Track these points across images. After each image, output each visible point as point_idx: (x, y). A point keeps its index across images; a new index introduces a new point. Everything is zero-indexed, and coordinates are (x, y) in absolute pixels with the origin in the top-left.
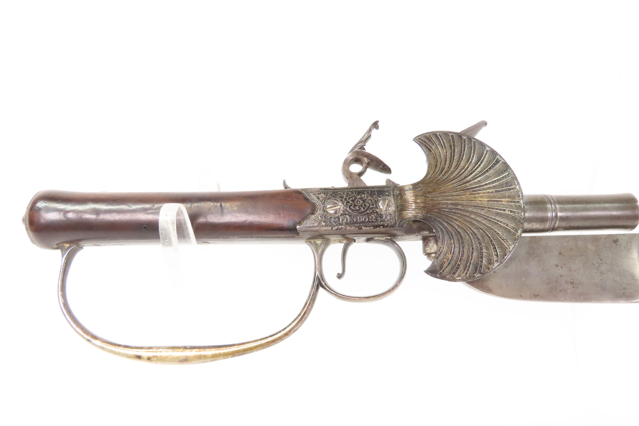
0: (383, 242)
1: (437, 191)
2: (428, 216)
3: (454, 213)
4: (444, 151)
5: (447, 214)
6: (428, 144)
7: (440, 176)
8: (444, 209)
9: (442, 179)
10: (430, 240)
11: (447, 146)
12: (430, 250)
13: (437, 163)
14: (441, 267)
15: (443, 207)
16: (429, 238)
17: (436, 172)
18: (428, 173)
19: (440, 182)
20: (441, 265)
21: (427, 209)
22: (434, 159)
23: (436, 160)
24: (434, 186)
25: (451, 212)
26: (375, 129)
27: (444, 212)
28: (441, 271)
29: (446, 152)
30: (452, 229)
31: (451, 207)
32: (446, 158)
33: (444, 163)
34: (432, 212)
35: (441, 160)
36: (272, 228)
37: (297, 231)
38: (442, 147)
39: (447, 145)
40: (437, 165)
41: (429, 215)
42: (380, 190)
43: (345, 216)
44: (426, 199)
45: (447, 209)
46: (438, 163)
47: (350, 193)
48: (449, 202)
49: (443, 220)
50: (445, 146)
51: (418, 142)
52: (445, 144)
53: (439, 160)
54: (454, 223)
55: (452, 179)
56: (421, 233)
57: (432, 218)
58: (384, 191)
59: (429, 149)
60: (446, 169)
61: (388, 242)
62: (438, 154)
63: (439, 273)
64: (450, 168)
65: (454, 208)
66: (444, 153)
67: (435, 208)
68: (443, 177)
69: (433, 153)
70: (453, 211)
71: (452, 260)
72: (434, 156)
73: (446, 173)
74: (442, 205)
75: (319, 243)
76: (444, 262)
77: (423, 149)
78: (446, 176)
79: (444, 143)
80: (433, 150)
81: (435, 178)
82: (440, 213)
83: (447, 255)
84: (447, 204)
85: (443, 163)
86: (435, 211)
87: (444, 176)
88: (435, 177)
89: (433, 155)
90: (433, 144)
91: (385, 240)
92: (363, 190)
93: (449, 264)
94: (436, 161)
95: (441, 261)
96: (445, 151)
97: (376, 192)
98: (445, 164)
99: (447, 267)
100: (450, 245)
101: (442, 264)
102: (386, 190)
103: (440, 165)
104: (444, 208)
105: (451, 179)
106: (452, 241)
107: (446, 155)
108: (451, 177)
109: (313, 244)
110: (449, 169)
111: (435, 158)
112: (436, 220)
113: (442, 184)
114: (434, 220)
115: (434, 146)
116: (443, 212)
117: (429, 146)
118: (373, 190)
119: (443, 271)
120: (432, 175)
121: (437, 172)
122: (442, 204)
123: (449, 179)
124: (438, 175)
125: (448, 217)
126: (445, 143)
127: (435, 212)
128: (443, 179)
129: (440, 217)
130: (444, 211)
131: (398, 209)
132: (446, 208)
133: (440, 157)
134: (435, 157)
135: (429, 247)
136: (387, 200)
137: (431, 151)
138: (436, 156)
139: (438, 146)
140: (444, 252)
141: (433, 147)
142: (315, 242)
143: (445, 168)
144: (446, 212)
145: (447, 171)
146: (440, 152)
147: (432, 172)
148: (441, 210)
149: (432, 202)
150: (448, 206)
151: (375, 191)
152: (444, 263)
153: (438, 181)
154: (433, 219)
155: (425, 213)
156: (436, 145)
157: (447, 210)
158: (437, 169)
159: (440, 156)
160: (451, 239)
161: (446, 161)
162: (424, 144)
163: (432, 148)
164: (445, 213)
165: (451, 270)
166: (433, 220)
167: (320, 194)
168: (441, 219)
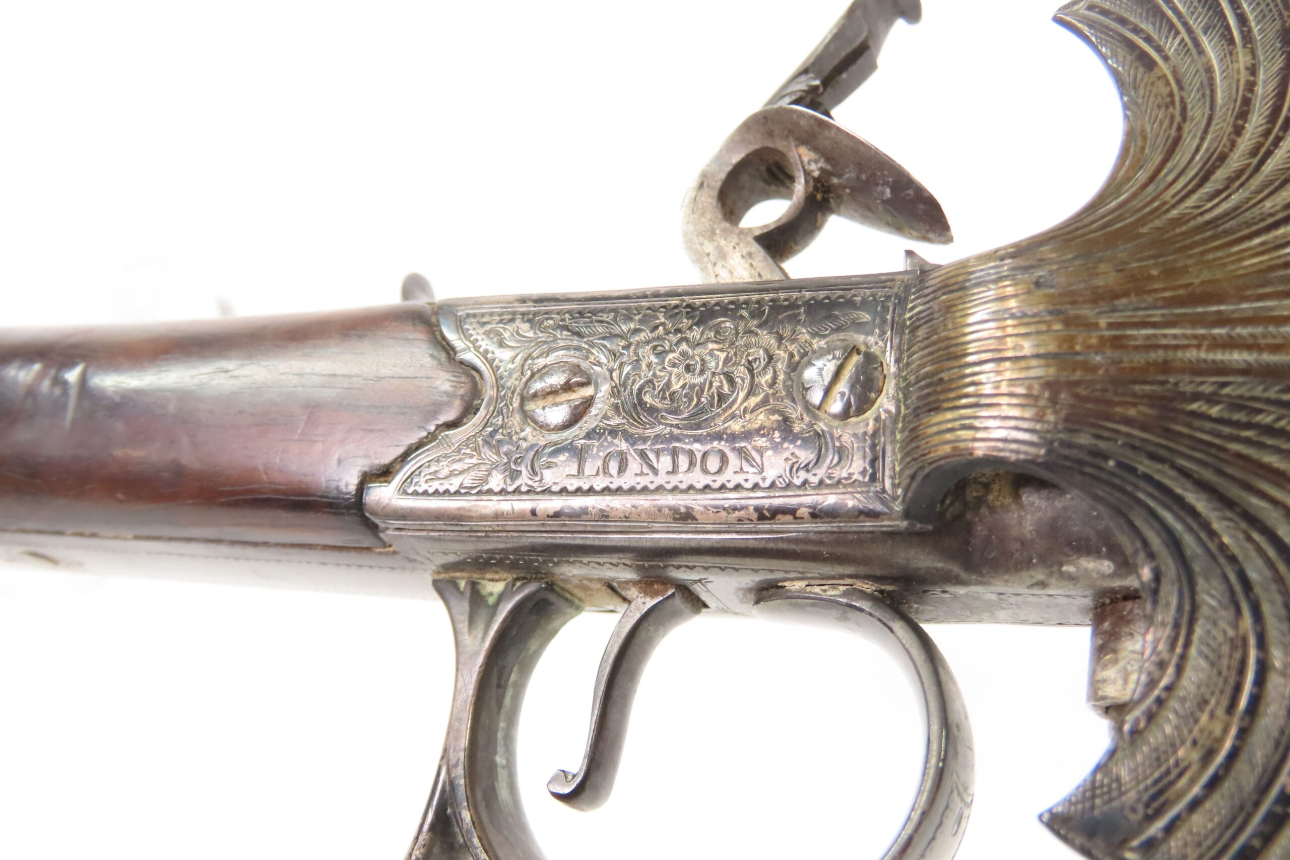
0: (835, 613)
1: (1156, 291)
2: (1080, 447)
3: (1269, 430)
4: (1238, 62)
5: (1218, 435)
6: (1136, 30)
7: (1190, 202)
8: (1194, 406)
9: (1201, 214)
10: (1130, 617)
11: (1259, 38)
12: (1120, 682)
13: (1180, 128)
14: (1154, 798)
15: (1189, 389)
16: (1121, 605)
17: (1166, 175)
18: (1112, 188)
19: (1182, 234)
20: (1156, 782)
21: (1077, 396)
22: (1167, 107)
23: (1177, 113)
24: (1141, 260)
25: (1249, 426)
26: (900, 24)
27: (1197, 423)
28: (1156, 828)
29: (1253, 70)
30: (1249, 539)
31: (1248, 394)
32: (1247, 102)
33: (1230, 129)
34: (1109, 418)
35: (1212, 108)
36: (251, 491)
37: (367, 515)
38: (1231, 41)
39: (1261, 31)
40: (1177, 141)
41: (1084, 439)
42: (828, 297)
43: (609, 438)
44: (1071, 340)
45: (1218, 403)
46: (1187, 127)
47: (661, 316)
48: (1238, 357)
49: (1185, 474)
50: (1247, 38)
51: (1080, 22)
52: (1253, 24)
53: (1198, 113)
54: (1264, 496)
55: (1271, 215)
56: (1065, 568)
57: (1106, 458)
58: (850, 304)
59: (1143, 57)
60: (1235, 161)
61: (861, 610)
62: (1193, 81)
63: (1135, 843)
64: (1269, 153)
65: (1268, 401)
66: (1238, 72)
67: (1135, 395)
68: (1209, 205)
69: (1165, 76)
70: (1259, 418)
71: (1243, 756)
72: (1165, 91)
73: (1231, 180)
74: (1180, 377)
75: (491, 594)
76: (1177, 764)
77: (1104, 58)
78: (1235, 199)
79: (1242, 19)
80: (1166, 58)
81: (1157, 208)
82: (1167, 430)
83: (1204, 718)
84: (1221, 369)
85: (1223, 124)
86: (1132, 412)
87: (1216, 201)
88: (1156, 204)
89: (1161, 84)
90: (1172, 26)
91: (845, 601)
92: (732, 303)
93: (1213, 784)
94: (1178, 119)
95: (1158, 759)
96: (1243, 59)
97: (802, 310)
98: (1238, 131)
99: (1195, 805)
100: (1225, 649)
101: (1165, 781)
102: (858, 299)
103: (1202, 139)
104: (1197, 397)
105: (1263, 220)
106: (1247, 621)
107: (1251, 86)
108: (1268, 204)
109: (462, 593)
110: (1255, 161)
111: (1173, 103)
112: (1133, 470)
113: (1195, 244)
114: (1117, 471)
115: (1174, 38)
116: (1189, 419)
117: (1148, 39)
118: (786, 300)
119: (1170, 829)
120: (1135, 195)
121: (1170, 178)
122: (1183, 371)
123: (1248, 215)
124: (1174, 196)
125: (1222, 455)
126: (1251, 17)
127: (1128, 421)
128: (1208, 217)
129: (1162, 452)
130: (1194, 414)
131: (907, 407)
132: (1212, 399)
133: (1204, 96)
134: (1171, 94)
135: (1116, 661)
136: (859, 353)
137: (1150, 65)
138: (1181, 88)
139: (1205, 41)
140: (1183, 700)
141: (1171, 46)
142: (474, 586)
143: (1232, 155)
144: (1209, 425)
145: (1240, 172)
146: (1209, 70)
147: (1142, 176)
148: (1174, 410)
149: (1117, 354)
150: (1224, 385)
151: (799, 307)
152: (1180, 775)
153: (1173, 229)
154: (1111, 463)
155: (1060, 427)
156: (1190, 31)
157: (1215, 411)
158: (1181, 158)
159: (1208, 92)
160: (1238, 612)
161: (1243, 115)
162: (1111, 30)
163: (1159, 49)
164: (1202, 431)
165: (1228, 826)
166: (1113, 474)
167: (512, 320)
168: (1174, 466)
